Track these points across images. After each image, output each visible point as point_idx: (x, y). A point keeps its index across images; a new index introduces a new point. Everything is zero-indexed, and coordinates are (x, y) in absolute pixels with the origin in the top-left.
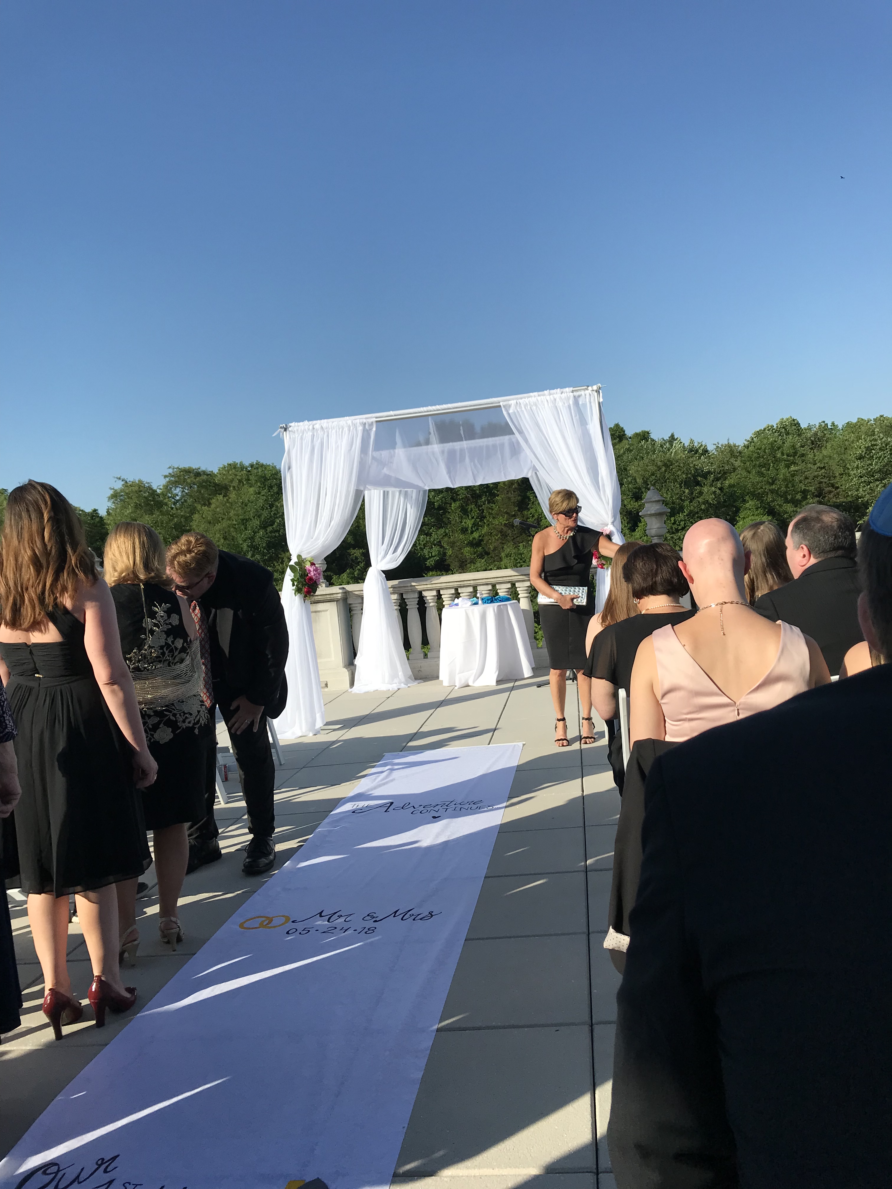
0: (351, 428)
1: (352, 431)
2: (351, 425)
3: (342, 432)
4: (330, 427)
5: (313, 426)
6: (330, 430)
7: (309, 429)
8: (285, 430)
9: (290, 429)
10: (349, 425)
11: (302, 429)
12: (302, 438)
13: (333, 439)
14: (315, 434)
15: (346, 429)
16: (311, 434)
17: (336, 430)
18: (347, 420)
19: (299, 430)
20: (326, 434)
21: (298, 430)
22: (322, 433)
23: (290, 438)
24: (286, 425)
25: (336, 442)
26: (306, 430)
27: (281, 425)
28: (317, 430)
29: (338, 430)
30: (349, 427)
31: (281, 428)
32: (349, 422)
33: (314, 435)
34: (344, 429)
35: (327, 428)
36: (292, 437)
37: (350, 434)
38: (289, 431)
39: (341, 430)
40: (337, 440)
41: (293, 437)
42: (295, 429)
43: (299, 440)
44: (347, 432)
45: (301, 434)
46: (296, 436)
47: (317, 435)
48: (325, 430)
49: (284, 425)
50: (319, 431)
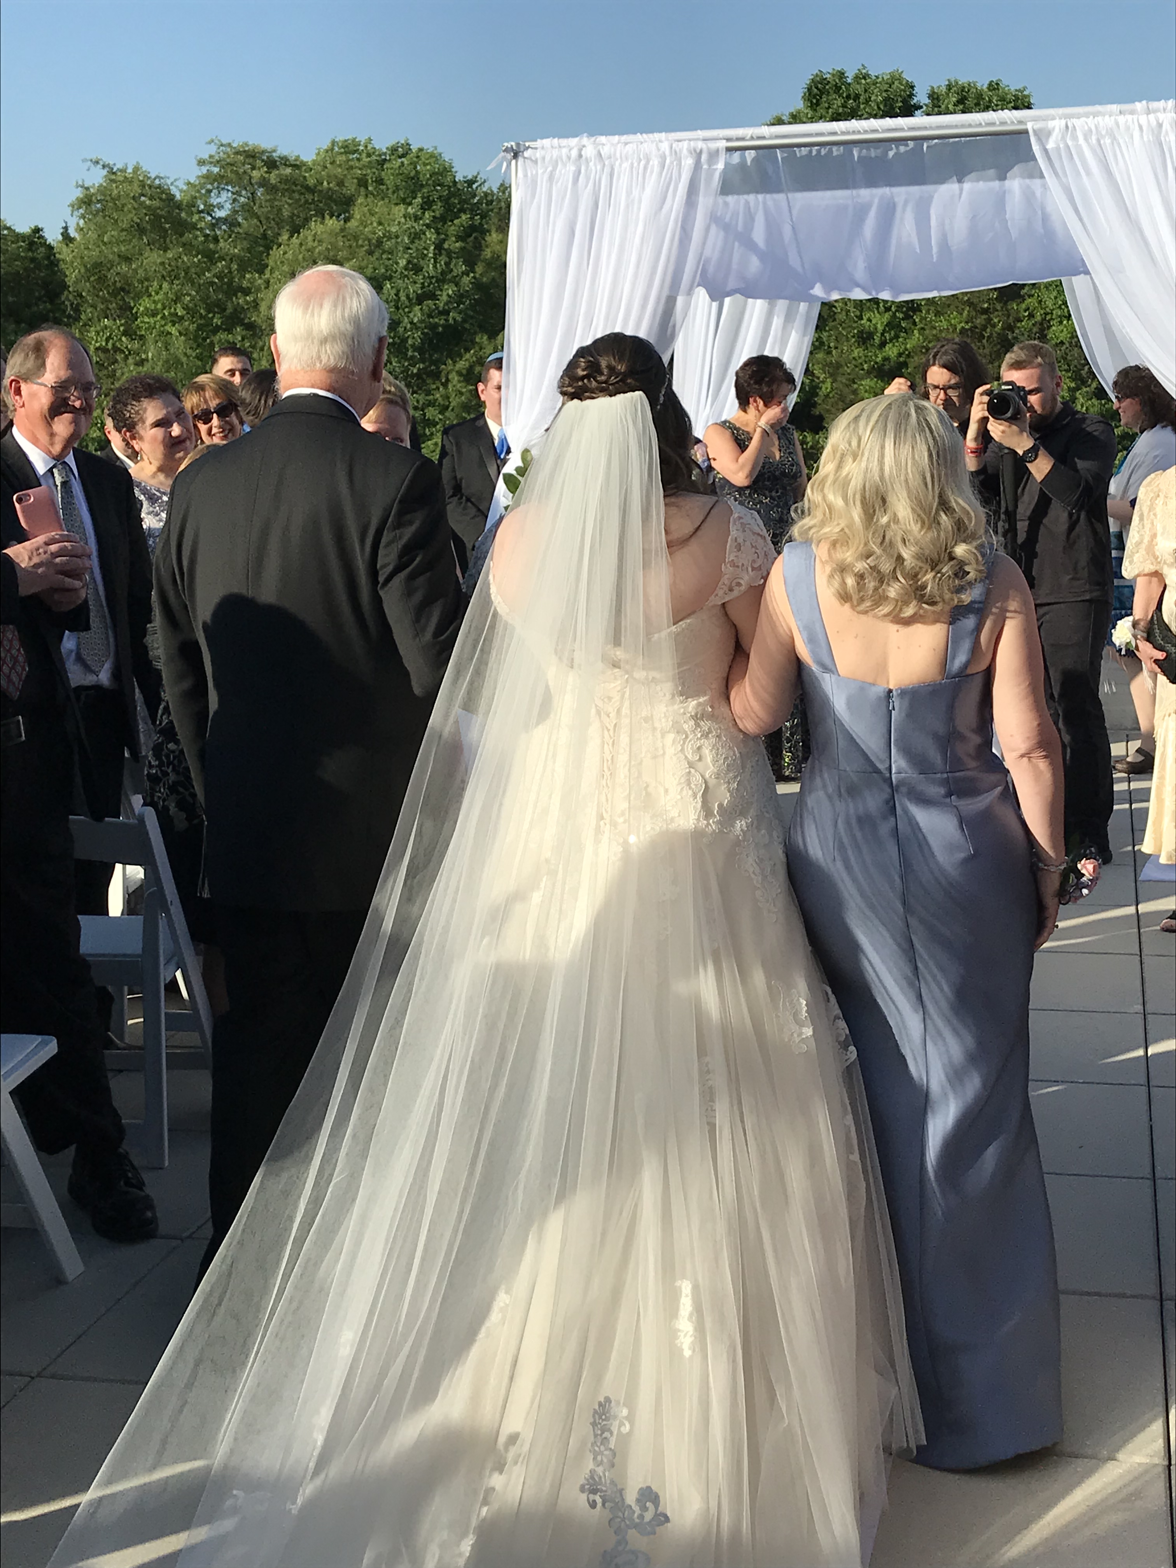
0: (668, 161)
1: (668, 169)
2: (667, 153)
3: (645, 168)
4: (618, 155)
5: (580, 150)
6: (617, 163)
7: (569, 158)
8: (516, 156)
9: (526, 154)
10: (664, 153)
11: (555, 156)
12: (551, 178)
13: (622, 183)
14: (583, 171)
15: (656, 163)
16: (573, 168)
17: (632, 164)
18: (661, 141)
19: (547, 159)
20: (607, 170)
21: (544, 158)
22: (599, 167)
23: (526, 176)
24: (518, 145)
25: (629, 193)
26: (562, 160)
27: (506, 144)
28: (587, 161)
29: (635, 165)
30: (663, 158)
31: (506, 150)
32: (665, 147)
33: (580, 172)
34: (651, 163)
35: (610, 157)
36: (529, 174)
37: (664, 174)
38: (525, 158)
39: (643, 163)
40: (631, 186)
41: (532, 174)
42: (538, 155)
43: (545, 179)
44: (656, 169)
45: (550, 169)
46: (540, 172)
47: (586, 170)
48: (606, 163)
49: (513, 144)
50: (591, 164)
